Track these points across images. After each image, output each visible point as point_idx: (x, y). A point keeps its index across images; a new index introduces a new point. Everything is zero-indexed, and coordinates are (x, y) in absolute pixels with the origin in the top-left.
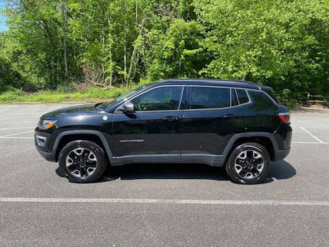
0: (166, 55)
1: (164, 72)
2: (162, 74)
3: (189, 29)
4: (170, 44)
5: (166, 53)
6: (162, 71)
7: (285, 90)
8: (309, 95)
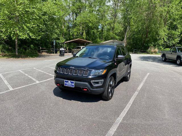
7: (32, 46)
8: (41, 48)
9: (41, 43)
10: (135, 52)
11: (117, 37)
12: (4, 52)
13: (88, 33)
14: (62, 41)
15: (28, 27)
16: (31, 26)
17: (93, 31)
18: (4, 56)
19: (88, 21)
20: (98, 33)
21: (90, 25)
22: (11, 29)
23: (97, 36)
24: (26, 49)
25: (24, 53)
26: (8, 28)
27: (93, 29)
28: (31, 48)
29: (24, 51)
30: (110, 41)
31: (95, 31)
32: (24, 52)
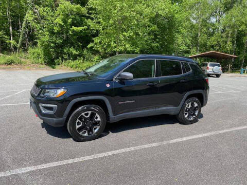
0: (56, 29)
1: (55, 43)
2: (52, 45)
3: (75, 10)
4: (59, 20)
5: (55, 28)
6: (52, 43)
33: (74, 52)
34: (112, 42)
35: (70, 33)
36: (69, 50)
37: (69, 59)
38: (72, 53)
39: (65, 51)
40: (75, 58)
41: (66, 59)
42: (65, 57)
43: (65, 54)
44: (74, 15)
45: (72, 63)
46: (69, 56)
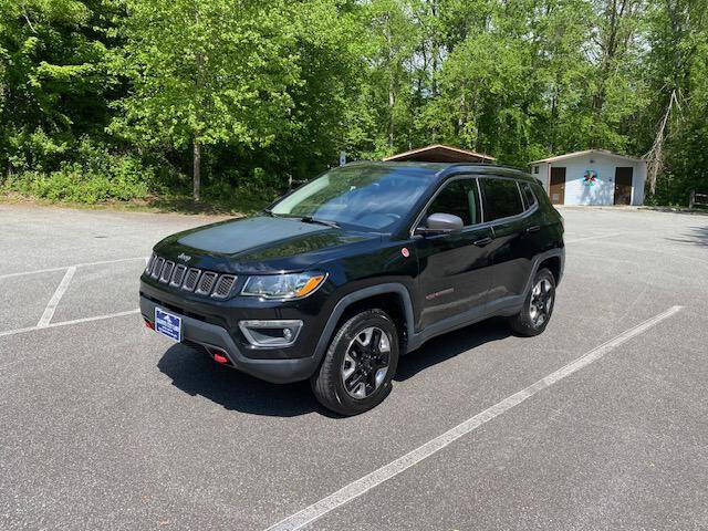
7: (257, 171)
8: (290, 180)
9: (294, 163)
10: (694, 206)
11: (617, 139)
12: (159, 190)
13: (486, 124)
14: (381, 154)
15: (228, 101)
16: (240, 98)
17: (507, 111)
18: (156, 204)
19: (485, 74)
20: (527, 122)
21: (497, 87)
22: (169, 110)
23: (522, 130)
24: (235, 182)
25: (227, 197)
26: (162, 104)
27: (507, 106)
28: (254, 181)
29: (225, 190)
30: (577, 153)
31: (516, 113)
32: (225, 194)
33: (49, 146)
34: (192, 118)
35: (34, 82)
36: (28, 139)
37: (30, 169)
38: (39, 149)
39: (14, 141)
40: (52, 164)
41: (18, 170)
42: (15, 160)
43: (13, 151)
44: (44, 23)
45: (42, 181)
46: (29, 160)
